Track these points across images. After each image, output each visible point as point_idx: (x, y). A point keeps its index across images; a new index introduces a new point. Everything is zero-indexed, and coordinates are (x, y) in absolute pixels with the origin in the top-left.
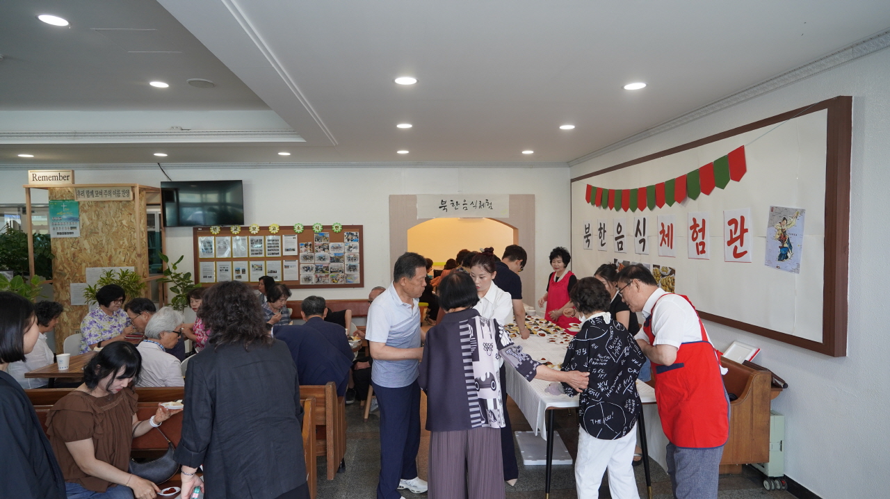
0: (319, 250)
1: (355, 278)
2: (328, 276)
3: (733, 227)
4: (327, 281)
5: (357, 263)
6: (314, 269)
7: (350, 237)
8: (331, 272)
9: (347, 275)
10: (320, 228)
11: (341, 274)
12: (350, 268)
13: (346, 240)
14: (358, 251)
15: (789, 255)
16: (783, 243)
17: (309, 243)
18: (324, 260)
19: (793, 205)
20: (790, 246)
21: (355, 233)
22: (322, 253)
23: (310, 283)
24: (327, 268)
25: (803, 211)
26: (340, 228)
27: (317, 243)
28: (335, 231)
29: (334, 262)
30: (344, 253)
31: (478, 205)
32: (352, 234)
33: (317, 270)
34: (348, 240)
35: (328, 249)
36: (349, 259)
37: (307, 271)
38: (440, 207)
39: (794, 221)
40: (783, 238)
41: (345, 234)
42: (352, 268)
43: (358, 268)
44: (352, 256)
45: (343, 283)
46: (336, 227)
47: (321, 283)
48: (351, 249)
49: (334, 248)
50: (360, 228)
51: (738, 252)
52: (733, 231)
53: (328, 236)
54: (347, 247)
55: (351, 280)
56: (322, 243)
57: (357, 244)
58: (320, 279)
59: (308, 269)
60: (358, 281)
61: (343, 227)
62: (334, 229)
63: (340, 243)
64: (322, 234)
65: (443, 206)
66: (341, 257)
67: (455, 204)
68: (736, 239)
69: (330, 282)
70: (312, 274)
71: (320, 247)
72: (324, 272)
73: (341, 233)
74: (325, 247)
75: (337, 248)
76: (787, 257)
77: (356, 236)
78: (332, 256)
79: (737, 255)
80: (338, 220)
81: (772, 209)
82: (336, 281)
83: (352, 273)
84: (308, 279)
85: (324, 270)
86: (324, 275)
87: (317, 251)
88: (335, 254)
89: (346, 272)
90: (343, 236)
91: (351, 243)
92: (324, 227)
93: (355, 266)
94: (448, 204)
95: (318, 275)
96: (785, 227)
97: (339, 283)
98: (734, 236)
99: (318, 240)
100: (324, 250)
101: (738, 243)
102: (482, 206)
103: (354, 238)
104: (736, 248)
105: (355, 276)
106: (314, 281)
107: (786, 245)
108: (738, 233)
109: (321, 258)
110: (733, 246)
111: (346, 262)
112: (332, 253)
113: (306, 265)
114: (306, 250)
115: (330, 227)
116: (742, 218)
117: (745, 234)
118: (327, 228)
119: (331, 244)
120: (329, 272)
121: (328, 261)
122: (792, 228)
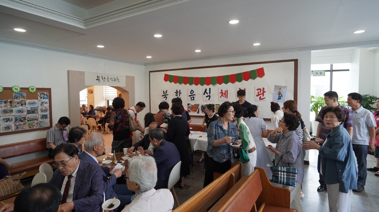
0: (17, 105)
1: (47, 123)
2: (25, 124)
3: (259, 91)
4: (25, 127)
5: (48, 113)
6: (14, 120)
7: (42, 96)
8: (28, 121)
9: (41, 122)
10: (19, 89)
11: (36, 122)
12: (43, 117)
13: (39, 98)
14: (48, 105)
15: (281, 98)
16: (279, 95)
17: (9, 100)
18: (22, 112)
19: (283, 85)
20: (282, 96)
21: (45, 93)
22: (20, 108)
23: (10, 131)
24: (25, 118)
25: (286, 87)
26: (35, 90)
27: (16, 100)
28: (31, 91)
29: (30, 113)
30: (38, 107)
31: (114, 80)
32: (44, 94)
33: (16, 120)
34: (41, 98)
35: (25, 104)
36: (42, 111)
37: (7, 122)
38: (97, 80)
39: (283, 89)
40: (279, 93)
41: (39, 94)
42: (44, 117)
43: (49, 117)
44: (44, 109)
45: (37, 127)
46: (32, 89)
47: (20, 129)
48: (43, 104)
49: (30, 104)
50: (49, 90)
51: (261, 98)
52: (259, 92)
53: (25, 95)
54: (40, 103)
55: (44, 125)
56: (21, 100)
57: (47, 100)
58: (19, 127)
59: (8, 120)
60: (49, 125)
61: (38, 89)
62: (30, 90)
63: (35, 100)
64: (19, 94)
65: (98, 79)
66: (36, 110)
67: (104, 78)
68: (261, 94)
69: (27, 128)
70: (12, 124)
71: (18, 104)
72: (22, 121)
73: (35, 93)
74: (23, 103)
75: (33, 103)
76: (281, 99)
77: (47, 95)
78: (29, 109)
79: (260, 99)
80: (33, 84)
81: (275, 86)
82: (32, 127)
83: (44, 120)
84: (8, 128)
85: (22, 119)
86: (22, 123)
87: (16, 106)
88: (31, 108)
89: (40, 120)
90: (37, 95)
91: (43, 100)
92: (22, 89)
93: (46, 115)
94: (100, 78)
95: (17, 124)
96: (280, 91)
97: (34, 128)
98: (259, 94)
99: (16, 98)
100: (22, 105)
101: (261, 96)
102: (115, 80)
103: (45, 96)
104: (260, 97)
105: (47, 122)
106: (13, 128)
107: (280, 96)
108: (262, 92)
109: (19, 111)
110: (259, 96)
111: (40, 113)
112: (28, 107)
113: (6, 117)
114: (5, 106)
115: (28, 89)
116: (264, 89)
117: (265, 93)
118: (25, 89)
119: (28, 101)
120: (27, 121)
121: (25, 113)
122: (282, 91)
